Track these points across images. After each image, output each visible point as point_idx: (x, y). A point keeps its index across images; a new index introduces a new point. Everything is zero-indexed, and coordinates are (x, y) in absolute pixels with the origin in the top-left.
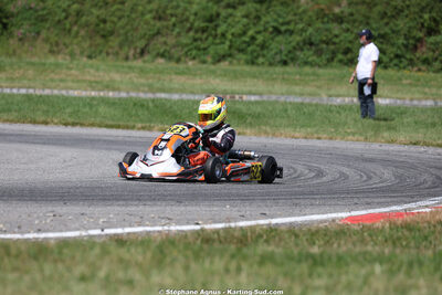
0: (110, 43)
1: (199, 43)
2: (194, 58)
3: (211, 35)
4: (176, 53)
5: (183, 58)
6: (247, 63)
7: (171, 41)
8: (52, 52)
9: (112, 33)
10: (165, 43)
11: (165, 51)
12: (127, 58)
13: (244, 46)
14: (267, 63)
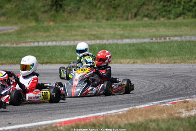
0: (118, 11)
1: (166, 8)
2: (164, 17)
3: (172, 3)
5: (158, 17)
6: (193, 17)
7: (151, 8)
8: (86, 18)
9: (119, 6)
10: (148, 9)
11: (148, 13)
12: (127, 19)
13: (191, 8)
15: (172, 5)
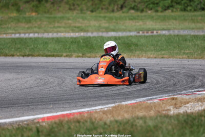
0: (104, 3)
2: (151, 9)
4: (141, 6)
5: (145, 9)
6: (181, 10)
8: (70, 9)
10: (134, 1)
11: (135, 6)
12: (113, 11)
14: (193, 10)
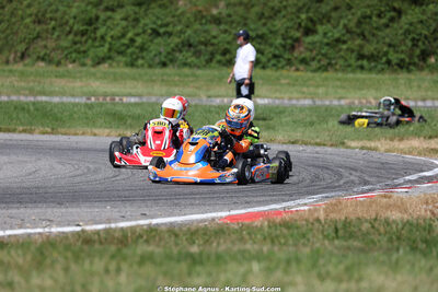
1: (78, 45)
2: (74, 61)
3: (90, 37)
4: (56, 56)
5: (63, 61)
6: (127, 65)
7: (51, 44)
10: (45, 47)
11: (45, 54)
12: (7, 62)
13: (123, 48)
14: (146, 65)
15: (90, 41)
